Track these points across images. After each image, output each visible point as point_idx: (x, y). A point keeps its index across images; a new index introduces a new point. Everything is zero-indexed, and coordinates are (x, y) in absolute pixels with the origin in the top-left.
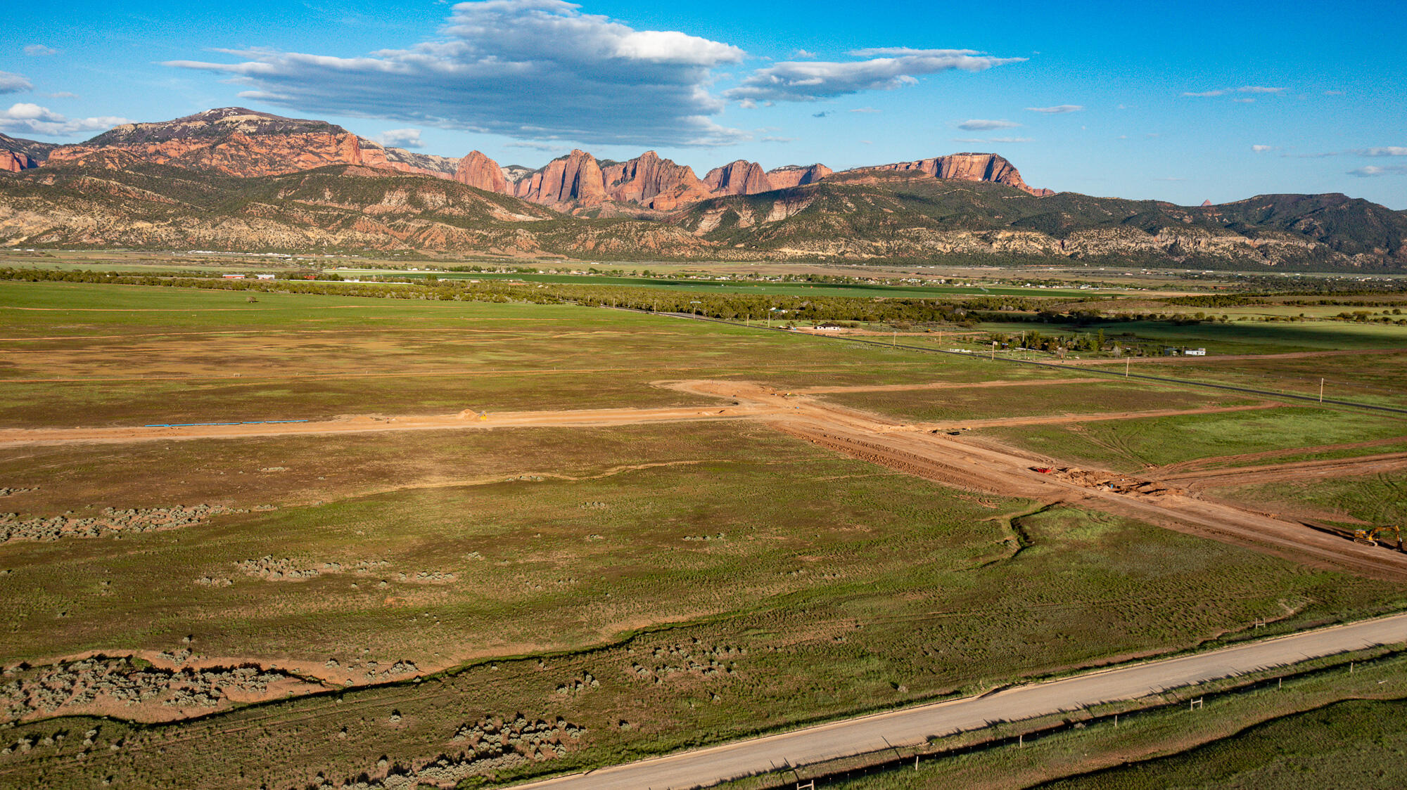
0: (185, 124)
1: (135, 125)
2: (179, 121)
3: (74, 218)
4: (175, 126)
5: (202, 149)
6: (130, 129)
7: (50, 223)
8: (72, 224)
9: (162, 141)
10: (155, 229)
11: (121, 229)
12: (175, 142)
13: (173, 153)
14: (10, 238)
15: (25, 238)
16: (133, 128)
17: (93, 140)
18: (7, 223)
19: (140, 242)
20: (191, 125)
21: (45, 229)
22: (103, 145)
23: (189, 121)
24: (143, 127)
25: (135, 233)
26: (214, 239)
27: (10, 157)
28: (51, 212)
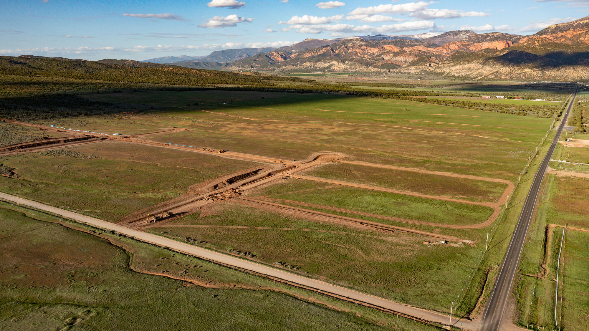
0: (579, 22)
1: (557, 25)
2: (577, 21)
3: (502, 68)
4: (574, 23)
5: (581, 33)
6: (555, 26)
7: (493, 70)
8: (501, 71)
9: (566, 31)
10: (532, 72)
11: (518, 72)
12: (571, 31)
13: (569, 36)
14: (478, 77)
15: (483, 76)
16: (556, 26)
17: (537, 34)
18: (480, 71)
19: (524, 78)
20: (582, 22)
21: (491, 73)
22: (541, 35)
23: (581, 20)
24: (560, 25)
25: (523, 74)
26: (556, 76)
27: (505, 42)
28: (495, 66)
